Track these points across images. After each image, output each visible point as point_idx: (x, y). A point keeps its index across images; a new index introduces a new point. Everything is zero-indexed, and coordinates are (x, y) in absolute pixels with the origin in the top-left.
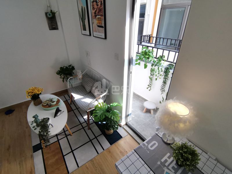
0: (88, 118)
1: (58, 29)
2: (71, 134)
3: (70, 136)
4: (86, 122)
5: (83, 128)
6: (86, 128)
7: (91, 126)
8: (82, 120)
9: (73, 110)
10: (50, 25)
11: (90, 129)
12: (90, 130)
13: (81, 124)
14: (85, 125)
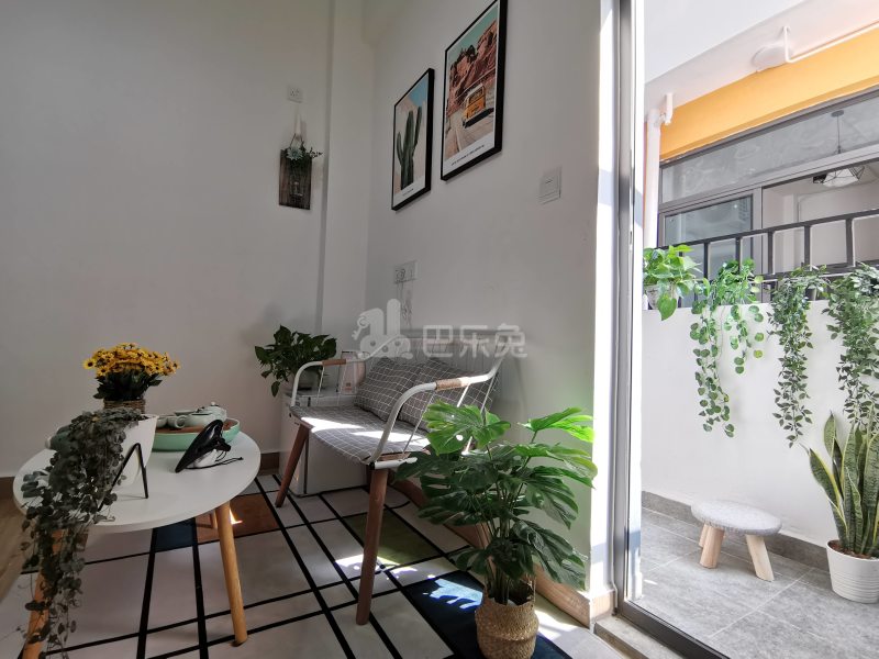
0: (369, 563)
1: (308, 208)
2: (243, 636)
3: (225, 646)
4: (346, 581)
5: (326, 610)
6: (346, 616)
7: (376, 606)
8: (323, 572)
9: (283, 529)
10: (285, 189)
11: (368, 618)
12: (369, 629)
13: (315, 589)
14: (336, 596)
